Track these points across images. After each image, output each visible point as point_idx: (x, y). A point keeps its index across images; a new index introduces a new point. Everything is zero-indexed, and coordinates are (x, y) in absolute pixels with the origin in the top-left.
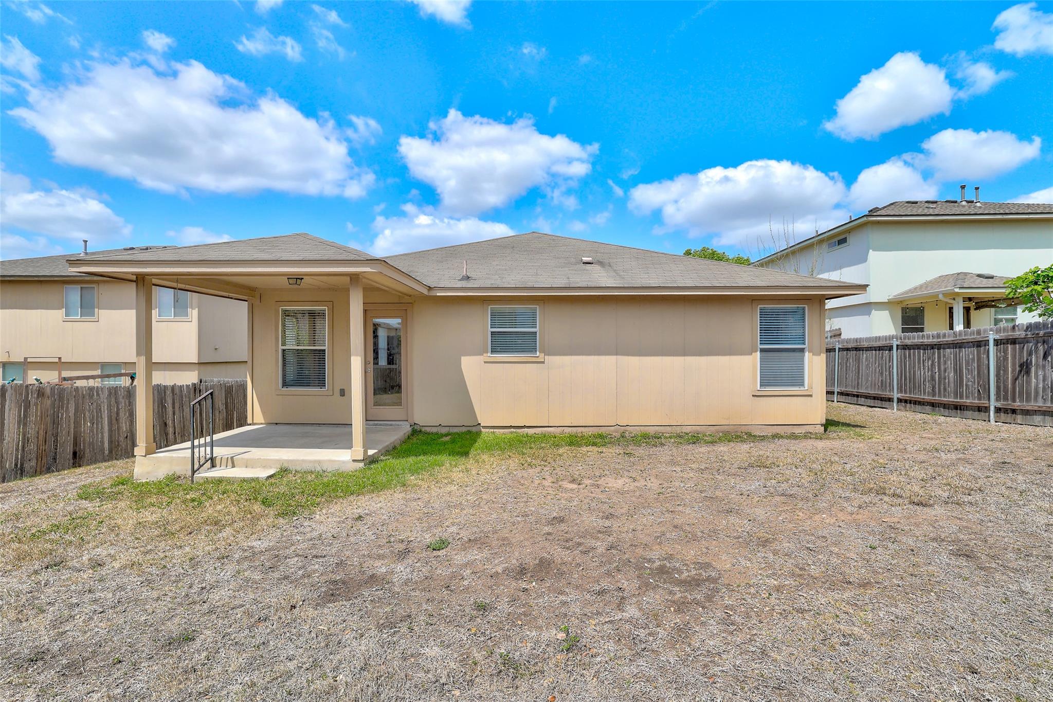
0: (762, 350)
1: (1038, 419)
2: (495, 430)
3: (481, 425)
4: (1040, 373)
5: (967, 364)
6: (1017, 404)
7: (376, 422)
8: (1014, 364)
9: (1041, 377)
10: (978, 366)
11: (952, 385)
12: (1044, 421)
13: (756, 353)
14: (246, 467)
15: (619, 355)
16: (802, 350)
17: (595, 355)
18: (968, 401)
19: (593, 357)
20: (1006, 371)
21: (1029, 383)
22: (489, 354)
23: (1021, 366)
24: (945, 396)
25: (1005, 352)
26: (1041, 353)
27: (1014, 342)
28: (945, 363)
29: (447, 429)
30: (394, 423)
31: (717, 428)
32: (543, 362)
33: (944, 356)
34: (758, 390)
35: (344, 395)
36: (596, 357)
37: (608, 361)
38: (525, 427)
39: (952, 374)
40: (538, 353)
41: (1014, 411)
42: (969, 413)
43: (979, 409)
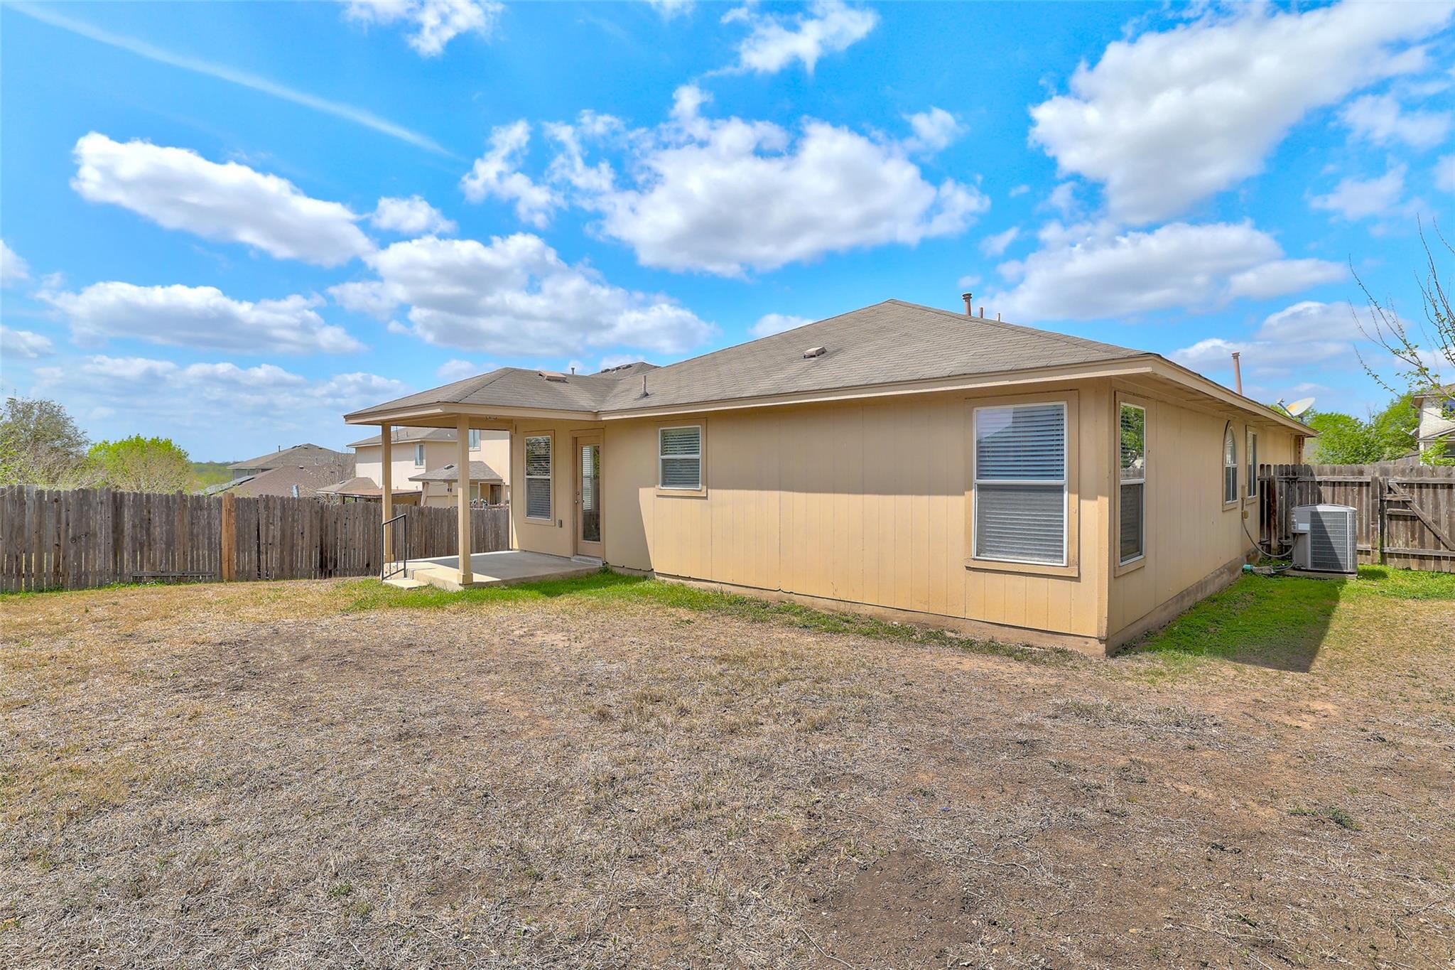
0: (981, 488)
2: (666, 579)
3: (655, 571)
7: (582, 558)
13: (970, 492)
15: (783, 490)
16: (1060, 489)
17: (756, 489)
19: (754, 491)
22: (660, 486)
29: (630, 572)
30: (593, 559)
31: (910, 615)
32: (706, 498)
34: (974, 559)
35: (562, 527)
36: (758, 492)
37: (772, 498)
38: (689, 578)
40: (700, 485)
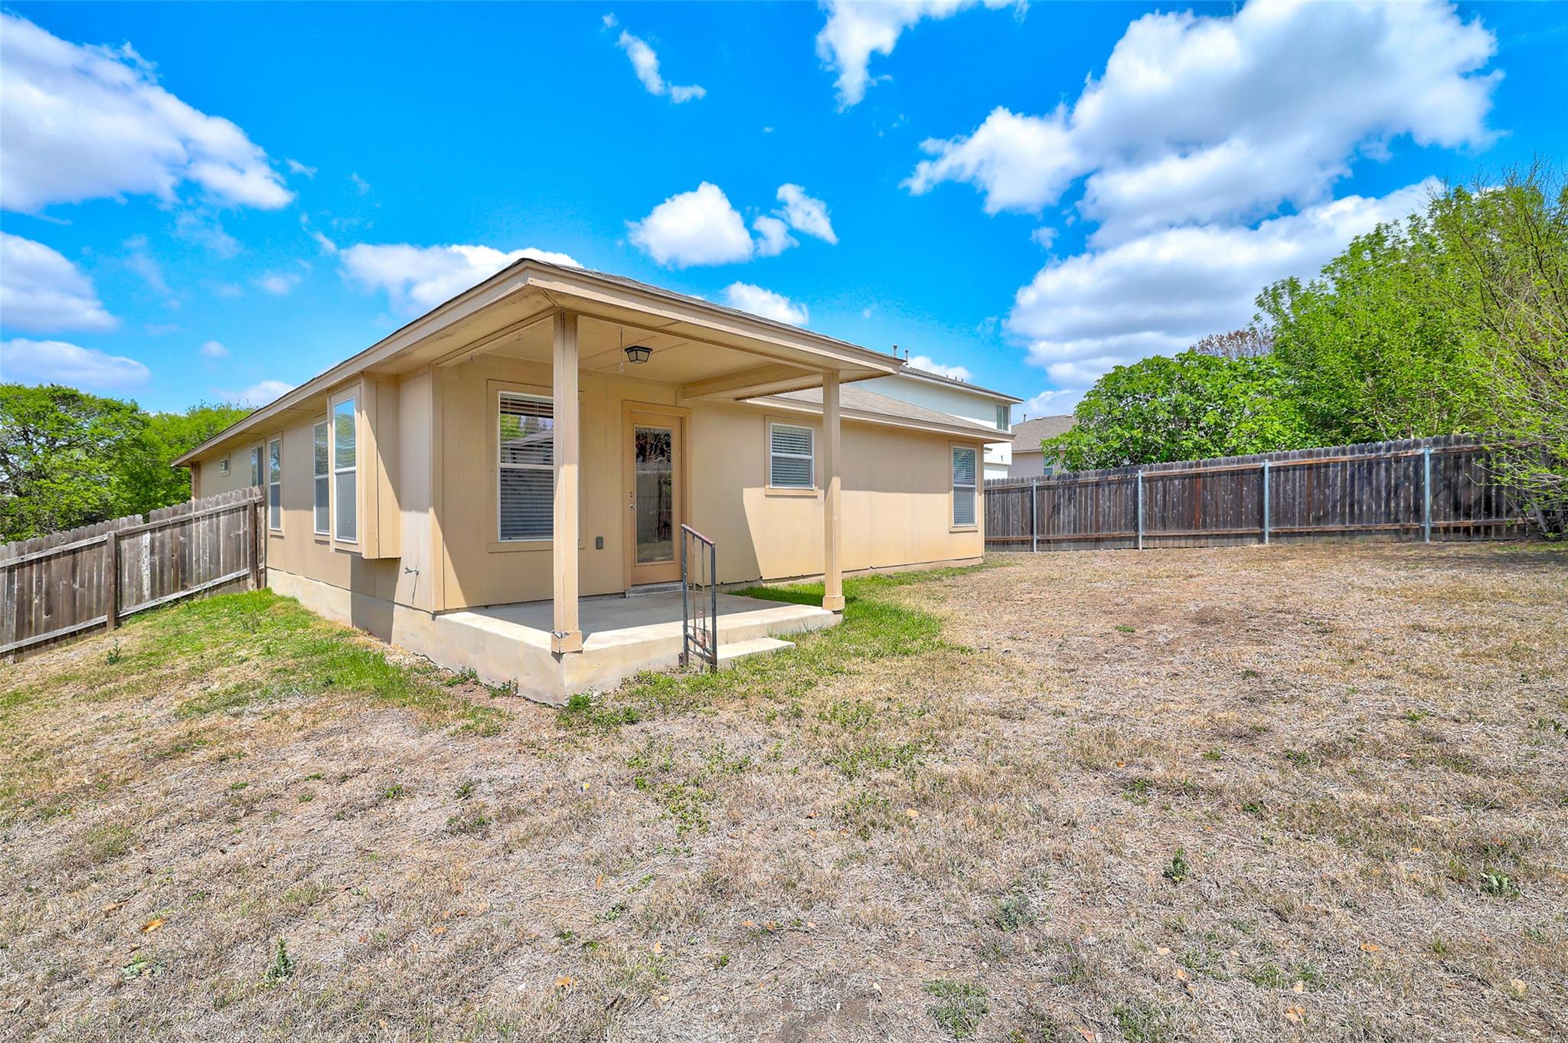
0: (956, 489)
1: (1064, 545)
3: (764, 578)
4: (1066, 511)
5: (1013, 506)
6: (1051, 536)
7: (647, 587)
8: (1048, 507)
9: (1066, 514)
10: (1022, 508)
11: (1000, 524)
12: (1069, 547)
13: (950, 492)
14: (727, 643)
16: (972, 490)
18: (1014, 537)
20: (1043, 510)
21: (1059, 519)
22: (770, 486)
23: (1054, 508)
24: (994, 534)
25: (1043, 495)
26: (1067, 497)
27: (1049, 488)
28: (994, 506)
29: (727, 587)
30: (669, 585)
31: (931, 565)
32: (817, 497)
33: (994, 500)
34: (953, 527)
35: (602, 548)
39: (1000, 516)
40: (813, 485)
41: (1048, 541)
42: (1015, 546)
43: (1023, 542)
